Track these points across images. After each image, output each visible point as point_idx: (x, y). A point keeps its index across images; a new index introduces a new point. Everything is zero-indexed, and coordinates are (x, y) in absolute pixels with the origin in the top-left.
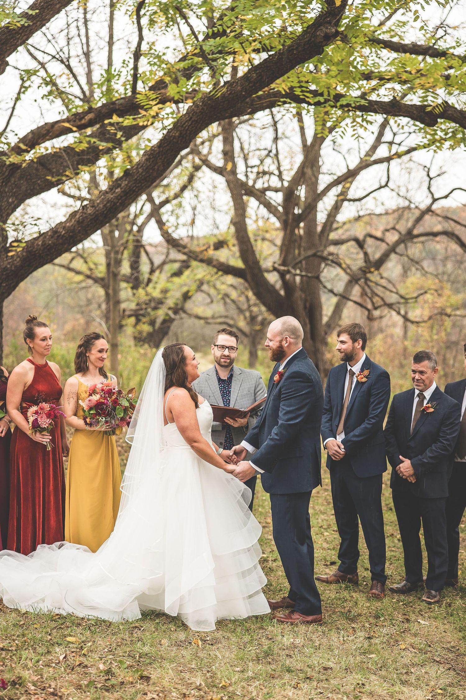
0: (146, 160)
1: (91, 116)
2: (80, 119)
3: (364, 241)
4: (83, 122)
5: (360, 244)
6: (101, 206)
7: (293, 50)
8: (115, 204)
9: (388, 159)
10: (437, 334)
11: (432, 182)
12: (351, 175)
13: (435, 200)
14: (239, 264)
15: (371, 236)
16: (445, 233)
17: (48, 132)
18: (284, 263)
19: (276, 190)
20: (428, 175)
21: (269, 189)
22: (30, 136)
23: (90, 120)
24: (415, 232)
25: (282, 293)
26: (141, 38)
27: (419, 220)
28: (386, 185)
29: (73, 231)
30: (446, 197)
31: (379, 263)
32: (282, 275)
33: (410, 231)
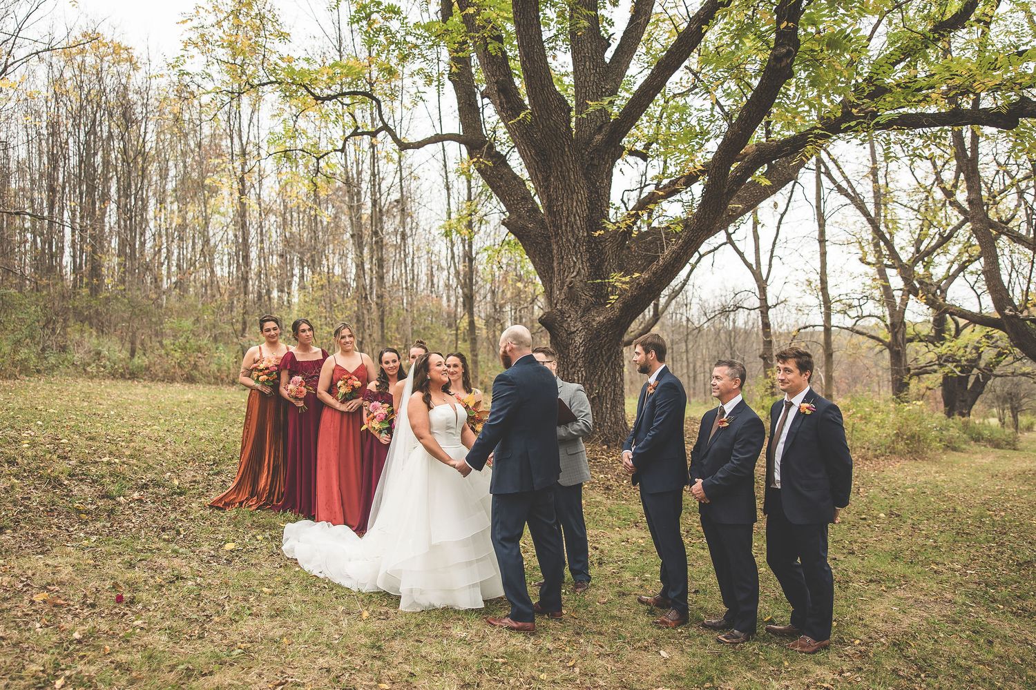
1: (683, 180)
2: (674, 185)
4: (676, 186)
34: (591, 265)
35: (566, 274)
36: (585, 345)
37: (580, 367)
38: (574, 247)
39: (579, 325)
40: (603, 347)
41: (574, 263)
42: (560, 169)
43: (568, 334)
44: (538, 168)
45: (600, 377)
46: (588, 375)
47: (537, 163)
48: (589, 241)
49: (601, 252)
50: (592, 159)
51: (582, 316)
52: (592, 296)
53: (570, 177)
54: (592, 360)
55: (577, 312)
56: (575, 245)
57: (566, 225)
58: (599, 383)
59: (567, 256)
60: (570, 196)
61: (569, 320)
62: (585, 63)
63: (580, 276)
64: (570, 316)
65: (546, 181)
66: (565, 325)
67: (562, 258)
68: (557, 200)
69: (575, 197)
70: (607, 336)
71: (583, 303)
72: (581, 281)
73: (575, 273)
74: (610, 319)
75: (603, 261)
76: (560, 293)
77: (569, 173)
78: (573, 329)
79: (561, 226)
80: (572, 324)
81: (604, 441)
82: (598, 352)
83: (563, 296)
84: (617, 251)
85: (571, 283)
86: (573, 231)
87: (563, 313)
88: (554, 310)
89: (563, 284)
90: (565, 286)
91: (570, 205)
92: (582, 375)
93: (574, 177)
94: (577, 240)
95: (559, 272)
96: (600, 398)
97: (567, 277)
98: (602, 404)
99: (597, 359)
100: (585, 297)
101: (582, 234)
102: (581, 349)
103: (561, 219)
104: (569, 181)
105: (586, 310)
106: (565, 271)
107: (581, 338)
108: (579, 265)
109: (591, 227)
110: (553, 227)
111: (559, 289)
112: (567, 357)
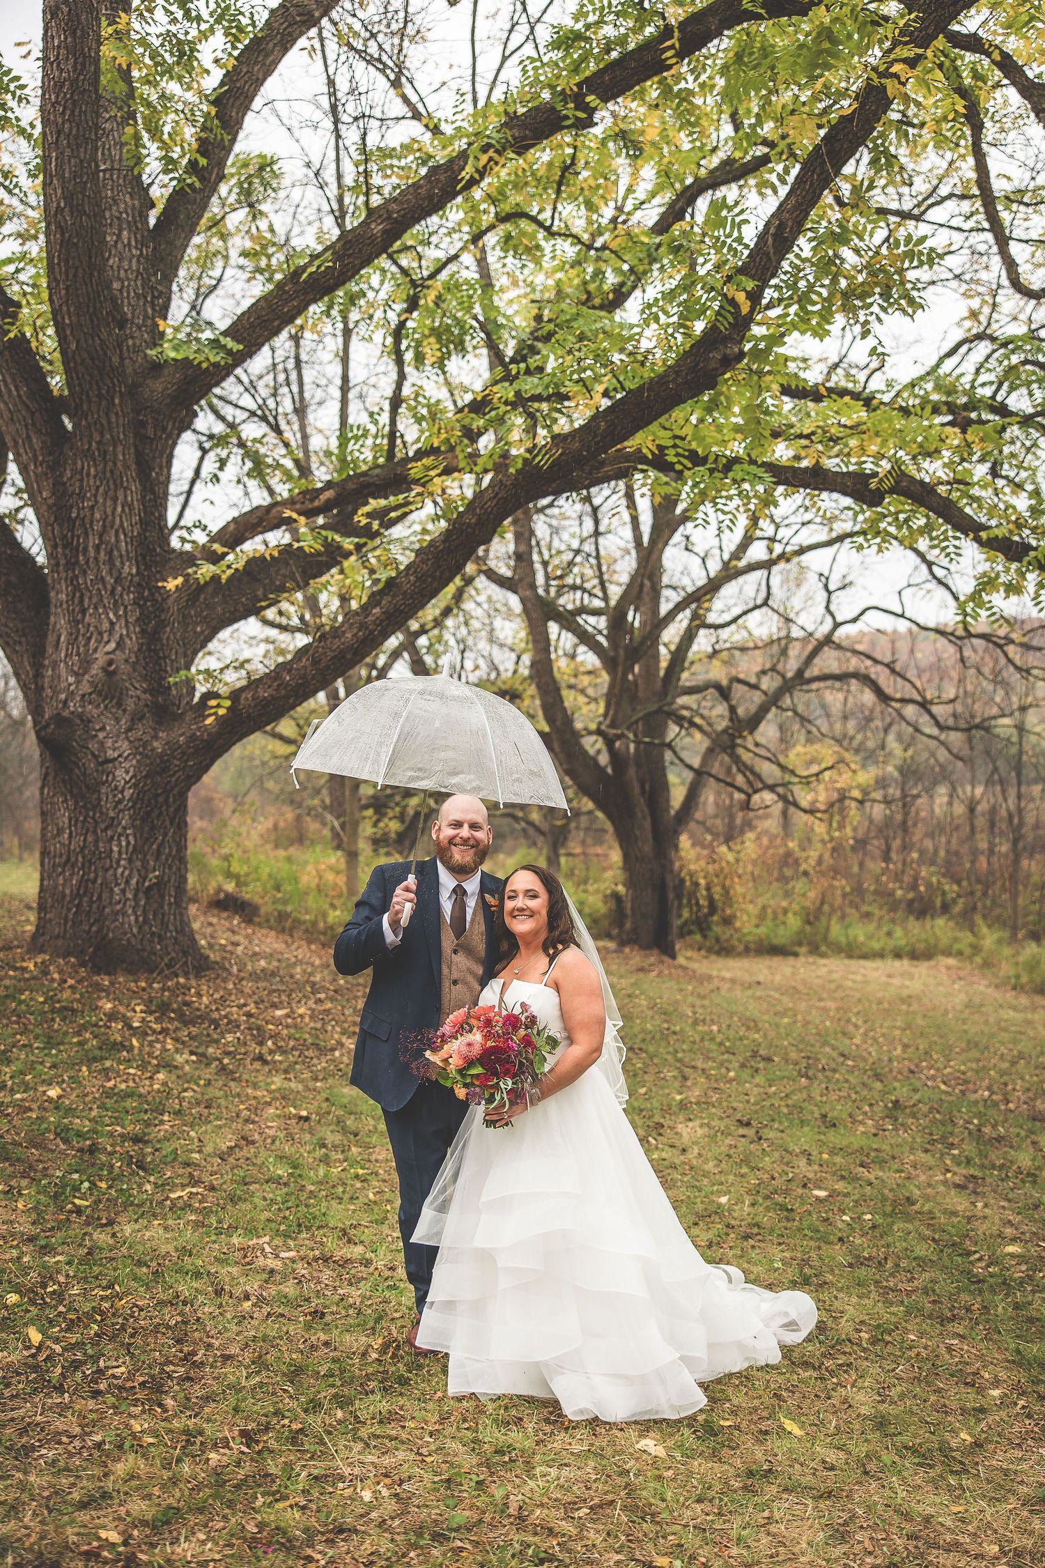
0: (423, 562)
1: (329, 494)
2: (312, 500)
3: (730, 688)
4: (316, 503)
5: (724, 693)
6: (349, 635)
7: (667, 382)
8: (371, 632)
9: (768, 565)
11: (833, 597)
12: (713, 586)
13: (837, 625)
15: (739, 681)
16: (855, 675)
17: (261, 520)
18: (613, 725)
19: (596, 612)
20: (826, 587)
21: (583, 610)
22: (232, 527)
23: (328, 500)
24: (807, 674)
25: (609, 770)
26: (402, 377)
27: (813, 655)
28: (765, 603)
29: (304, 677)
30: (855, 620)
31: (754, 721)
32: (609, 743)
33: (800, 673)
34: (143, 631)
35: (93, 643)
36: (135, 785)
37: (125, 828)
38: (113, 592)
39: (125, 746)
40: (172, 789)
41: (112, 624)
42: (97, 437)
43: (102, 764)
44: (34, 424)
45: (161, 845)
46: (140, 843)
47: (33, 414)
48: (139, 584)
49: (160, 607)
50: (143, 424)
51: (129, 730)
52: (145, 692)
53: (115, 455)
54: (148, 814)
55: (117, 720)
56: (114, 588)
57: (97, 548)
58: (157, 858)
59: (96, 608)
60: (111, 493)
61: (101, 735)
62: (120, 231)
63: (123, 650)
64: (103, 729)
65: (50, 454)
66: (92, 745)
67: (84, 611)
68: (83, 497)
69: (121, 497)
70: (184, 769)
71: (130, 704)
72: (126, 661)
73: (112, 645)
74: (193, 738)
75: (163, 624)
76: (78, 682)
77: (115, 447)
78: (111, 754)
79: (86, 549)
80: (109, 743)
81: (169, 966)
82: (160, 799)
83: (85, 688)
84: (186, 607)
85: (110, 663)
86: (111, 561)
87: (86, 721)
88: (66, 713)
89: (86, 663)
90: (95, 669)
91: (109, 511)
92: (128, 843)
93: (124, 456)
94: (118, 580)
95: (73, 641)
96: (160, 885)
97: (95, 650)
98: (163, 897)
99: (156, 812)
100: (136, 694)
101: (129, 569)
102: (128, 793)
103: (87, 534)
104: (115, 463)
105: (137, 718)
106: (89, 638)
107: (127, 772)
108: (120, 629)
109: (144, 557)
110: (65, 547)
111: (76, 674)
112: (94, 808)
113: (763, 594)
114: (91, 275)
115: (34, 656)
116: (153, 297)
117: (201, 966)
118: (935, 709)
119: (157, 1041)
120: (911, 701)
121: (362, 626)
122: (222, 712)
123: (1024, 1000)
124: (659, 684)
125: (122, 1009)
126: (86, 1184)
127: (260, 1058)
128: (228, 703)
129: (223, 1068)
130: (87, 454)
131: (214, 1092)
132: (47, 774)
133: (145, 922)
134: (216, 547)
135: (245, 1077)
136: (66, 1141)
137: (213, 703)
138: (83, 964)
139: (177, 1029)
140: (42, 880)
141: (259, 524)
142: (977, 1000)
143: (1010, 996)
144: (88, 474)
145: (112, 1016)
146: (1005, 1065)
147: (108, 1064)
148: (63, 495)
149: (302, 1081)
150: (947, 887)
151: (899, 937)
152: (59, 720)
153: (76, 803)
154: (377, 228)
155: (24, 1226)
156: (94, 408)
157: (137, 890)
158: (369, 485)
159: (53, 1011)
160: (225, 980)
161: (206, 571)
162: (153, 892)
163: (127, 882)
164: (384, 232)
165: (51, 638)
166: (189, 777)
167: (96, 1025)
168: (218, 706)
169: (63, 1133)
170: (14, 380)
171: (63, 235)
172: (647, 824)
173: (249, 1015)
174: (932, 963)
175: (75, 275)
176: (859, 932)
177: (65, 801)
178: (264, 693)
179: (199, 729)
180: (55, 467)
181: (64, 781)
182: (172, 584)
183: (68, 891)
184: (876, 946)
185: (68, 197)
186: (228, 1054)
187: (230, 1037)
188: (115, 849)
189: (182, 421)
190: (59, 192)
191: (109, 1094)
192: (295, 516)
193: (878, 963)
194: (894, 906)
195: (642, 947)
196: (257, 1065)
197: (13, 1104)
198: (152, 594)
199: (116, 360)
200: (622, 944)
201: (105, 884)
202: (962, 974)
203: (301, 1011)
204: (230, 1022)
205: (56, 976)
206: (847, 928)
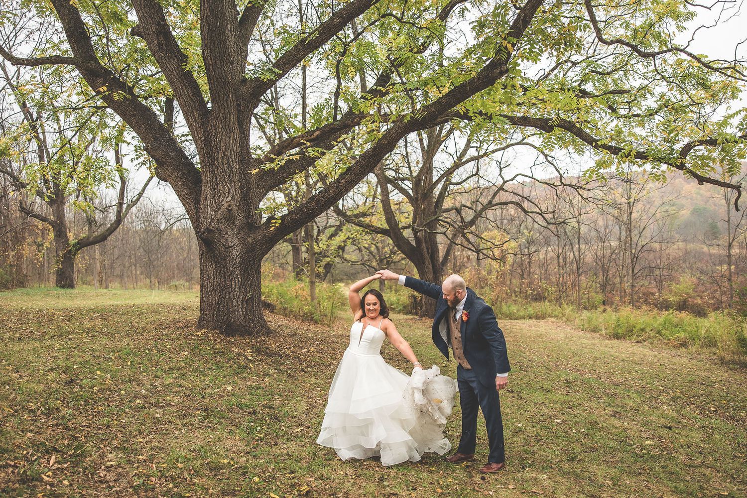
1: (317, 133)
2: (311, 135)
3: (461, 209)
4: (313, 137)
5: (458, 211)
6: (332, 192)
7: (474, 82)
8: (341, 190)
9: (477, 159)
10: (504, 266)
13: (505, 182)
14: (386, 226)
15: (464, 206)
16: (512, 203)
17: (289, 144)
18: (418, 226)
20: (499, 166)
23: (318, 136)
24: (494, 202)
25: (414, 243)
26: (339, 84)
27: (495, 194)
29: (312, 209)
30: (512, 180)
31: (471, 224)
32: (415, 232)
33: (490, 202)
34: (242, 192)
35: (221, 198)
36: (241, 257)
37: (237, 275)
38: (229, 176)
39: (236, 241)
40: (256, 258)
41: (229, 189)
42: (222, 111)
43: (226, 248)
44: (195, 106)
45: (252, 282)
46: (243, 281)
47: (194, 102)
48: (240, 173)
49: (248, 182)
50: (240, 105)
51: (238, 234)
52: (243, 218)
53: (230, 119)
54: (247, 269)
55: (233, 230)
56: (230, 175)
57: (223, 158)
58: (250, 287)
59: (222, 183)
60: (228, 135)
61: (226, 236)
63: (234, 200)
64: (227, 233)
65: (202, 119)
66: (223, 241)
67: (217, 185)
68: (216, 137)
69: (232, 136)
70: (261, 249)
71: (238, 223)
72: (236, 205)
73: (230, 198)
74: (264, 236)
75: (249, 189)
76: (216, 214)
77: (230, 115)
78: (231, 244)
79: (218, 158)
80: (230, 239)
81: (257, 333)
82: (251, 263)
83: (219, 216)
84: (259, 182)
85: (229, 206)
86: (228, 163)
87: (219, 230)
88: (211, 227)
89: (219, 207)
90: (223, 209)
91: (227, 142)
92: (239, 281)
93: (233, 119)
94: (231, 171)
95: (213, 196)
96: (252, 298)
97: (223, 201)
98: (253, 304)
99: (250, 268)
100: (240, 218)
101: (236, 166)
102: (238, 260)
103: (218, 152)
104: (230, 122)
105: (241, 229)
106: (220, 196)
107: (238, 252)
108: (233, 192)
109: (241, 161)
110: (208, 158)
111: (215, 211)
112: (224, 267)
113: (475, 170)
114: (221, 43)
115: (195, 204)
116: (241, 52)
117: (269, 332)
118: (546, 216)
119: (259, 364)
120: (536, 212)
121: (338, 187)
122: (277, 225)
123: (588, 335)
124: (433, 208)
125: (242, 351)
126: (259, 428)
127: (303, 370)
128: (280, 221)
129: (290, 375)
130: (218, 118)
131: (290, 385)
132: (203, 253)
133: (246, 314)
134: (272, 156)
135: (299, 379)
136: (242, 409)
137: (273, 221)
138: (222, 333)
139: (266, 359)
140: (202, 298)
141: (288, 146)
142: (569, 336)
143: (581, 333)
144: (219, 127)
145: (239, 354)
146: (592, 363)
147: (244, 375)
148: (208, 136)
149: (322, 379)
150: (550, 289)
151: (530, 311)
152: (209, 230)
153: (216, 265)
154: (337, 21)
155: (242, 446)
156: (221, 99)
157: (243, 301)
158: (335, 128)
159: (215, 353)
160: (279, 337)
161: (269, 166)
162: (248, 302)
163: (239, 297)
164: (340, 22)
165: (203, 196)
166: (263, 253)
167: (234, 358)
168: (276, 223)
169: (240, 406)
170: (186, 88)
171: (209, 27)
172: (430, 267)
173: (293, 352)
174: (545, 320)
175: (214, 43)
176: (514, 308)
177: (212, 264)
178: (295, 217)
179: (267, 232)
180: (204, 124)
181: (211, 256)
182: (254, 172)
183: (214, 302)
184: (522, 314)
185: (211, 11)
186: (290, 369)
187: (288, 362)
188: (233, 284)
189: (255, 104)
190: (208, 9)
191: (250, 388)
192: (305, 142)
193: (523, 321)
194: (526, 297)
195: (429, 318)
196: (303, 373)
197: (216, 394)
198: (245, 177)
199: (230, 79)
200: (421, 316)
201: (230, 299)
202: (559, 325)
203: (312, 349)
204: (286, 355)
205: (212, 338)
206: (509, 307)
